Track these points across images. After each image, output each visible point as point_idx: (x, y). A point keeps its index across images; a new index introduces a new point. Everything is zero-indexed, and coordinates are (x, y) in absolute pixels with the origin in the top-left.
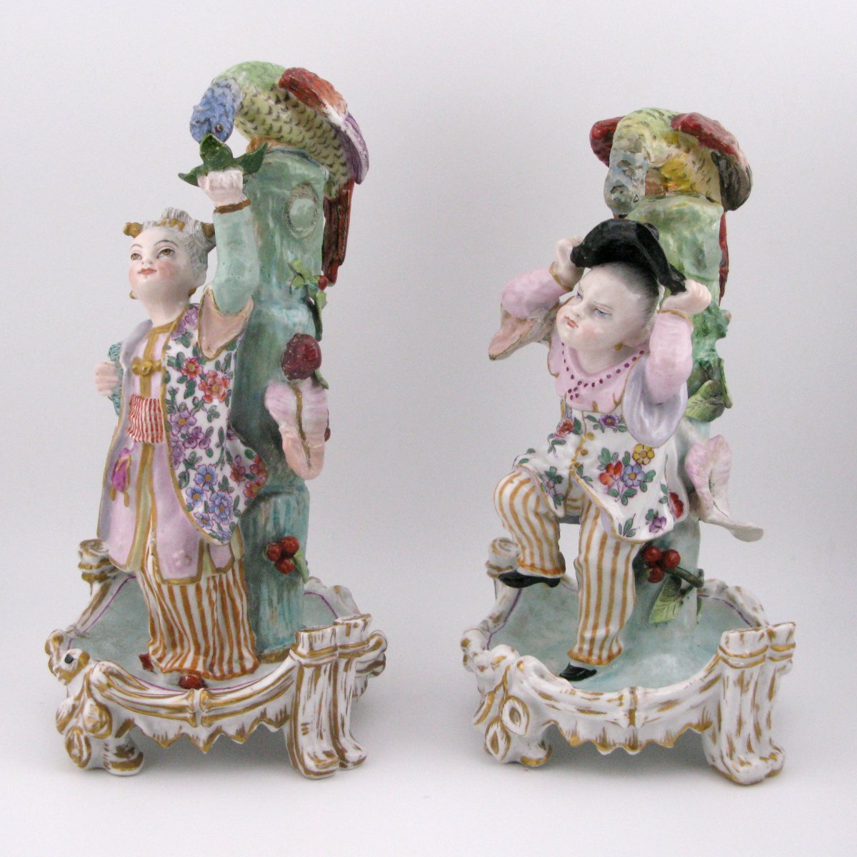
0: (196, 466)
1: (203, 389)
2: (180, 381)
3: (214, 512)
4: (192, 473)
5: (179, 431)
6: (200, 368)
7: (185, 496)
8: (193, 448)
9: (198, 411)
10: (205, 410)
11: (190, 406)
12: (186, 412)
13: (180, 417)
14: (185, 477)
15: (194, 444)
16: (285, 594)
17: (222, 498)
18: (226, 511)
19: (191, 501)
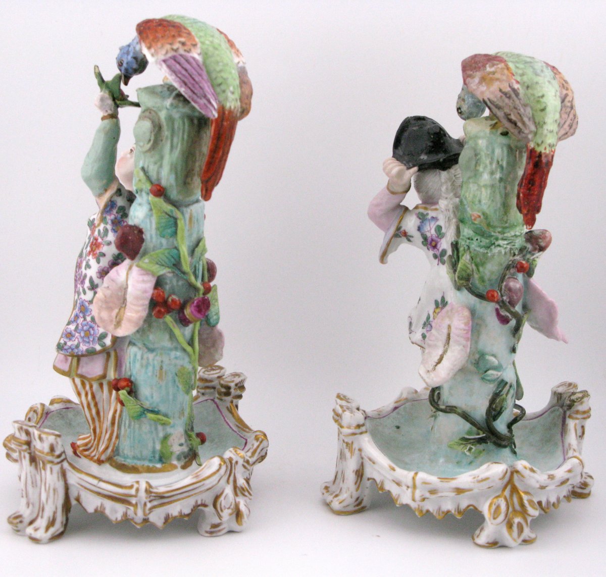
0: (79, 298)
1: (90, 246)
3: (80, 333)
6: (95, 232)
7: (73, 315)
9: (85, 260)
11: (84, 256)
15: (79, 282)
17: (91, 327)
18: (90, 337)
19: (73, 320)
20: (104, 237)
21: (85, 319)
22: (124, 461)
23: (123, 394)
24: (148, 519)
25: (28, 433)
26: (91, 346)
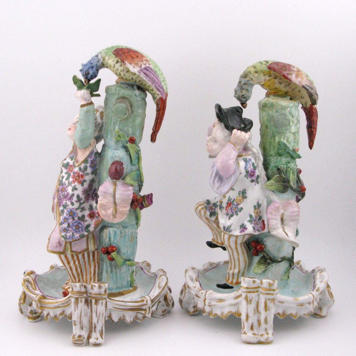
0: (67, 208)
1: (73, 178)
2: (66, 174)
3: (72, 228)
4: (65, 211)
5: (62, 193)
6: (74, 169)
7: (61, 219)
8: (66, 201)
9: (69, 186)
10: (71, 186)
11: (67, 184)
12: (65, 186)
13: (63, 187)
14: (63, 211)
15: (66, 199)
16: (114, 270)
17: (79, 223)
18: (79, 228)
19: (63, 221)
20: (84, 171)
21: (74, 219)
22: (111, 291)
23: (115, 254)
24: (146, 316)
25: (85, 287)
26: (81, 233)
